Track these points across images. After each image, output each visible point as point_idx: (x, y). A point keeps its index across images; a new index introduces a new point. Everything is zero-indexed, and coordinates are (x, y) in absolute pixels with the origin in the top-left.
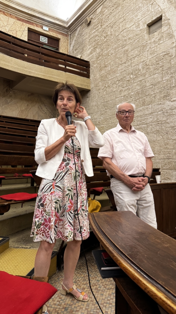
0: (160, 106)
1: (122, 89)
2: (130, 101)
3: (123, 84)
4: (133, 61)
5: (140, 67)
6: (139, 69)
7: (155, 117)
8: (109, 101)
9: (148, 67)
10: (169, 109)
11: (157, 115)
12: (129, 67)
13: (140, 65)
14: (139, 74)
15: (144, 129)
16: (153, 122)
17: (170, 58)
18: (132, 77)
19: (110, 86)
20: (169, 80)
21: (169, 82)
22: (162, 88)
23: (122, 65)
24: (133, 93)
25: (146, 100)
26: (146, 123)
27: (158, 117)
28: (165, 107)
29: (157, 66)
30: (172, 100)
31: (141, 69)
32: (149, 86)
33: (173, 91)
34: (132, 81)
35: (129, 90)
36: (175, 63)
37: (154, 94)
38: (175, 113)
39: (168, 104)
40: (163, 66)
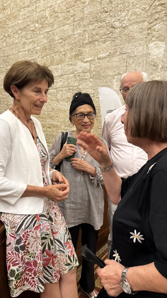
0: (71, 67)
1: (26, 41)
2: (36, 58)
3: (27, 34)
4: (38, 5)
5: (47, 14)
6: (45, 16)
7: (65, 81)
8: (10, 55)
9: (56, 14)
10: (81, 72)
11: (68, 79)
12: (34, 13)
13: (47, 11)
14: (46, 24)
15: (53, 94)
16: (63, 86)
17: (82, 5)
18: (37, 27)
19: (11, 36)
20: (81, 35)
21: (81, 37)
22: (74, 45)
23: (25, 9)
24: (39, 48)
25: (54, 58)
26: (55, 87)
27: (69, 81)
28: (77, 69)
29: (67, 14)
30: (85, 61)
31: (48, 17)
32: (58, 40)
33: (86, 50)
34: (38, 32)
35: (34, 43)
36: (89, 12)
37: (64, 51)
38: (88, 77)
39: (80, 66)
40: (74, 15)
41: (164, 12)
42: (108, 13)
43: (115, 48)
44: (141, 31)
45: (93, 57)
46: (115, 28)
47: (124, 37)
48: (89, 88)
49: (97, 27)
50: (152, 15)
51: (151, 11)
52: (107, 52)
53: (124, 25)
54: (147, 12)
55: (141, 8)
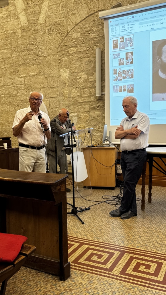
0: (11, 80)
7: (7, 90)
10: (18, 84)
11: (9, 88)
16: (5, 94)
17: (17, 37)
20: (17, 58)
21: (17, 60)
22: (12, 64)
27: (10, 90)
28: (15, 82)
29: (6, 41)
30: (20, 76)
33: (21, 69)
36: (21, 43)
37: (5, 68)
38: (23, 88)
39: (18, 80)
40: (11, 43)
41: (67, 50)
42: (34, 46)
43: (40, 70)
44: (55, 60)
45: (26, 74)
46: (39, 56)
47: (45, 63)
48: (25, 96)
49: (27, 54)
50: (60, 51)
51: (60, 49)
52: (35, 72)
53: (45, 55)
54: (58, 49)
55: (54, 46)
